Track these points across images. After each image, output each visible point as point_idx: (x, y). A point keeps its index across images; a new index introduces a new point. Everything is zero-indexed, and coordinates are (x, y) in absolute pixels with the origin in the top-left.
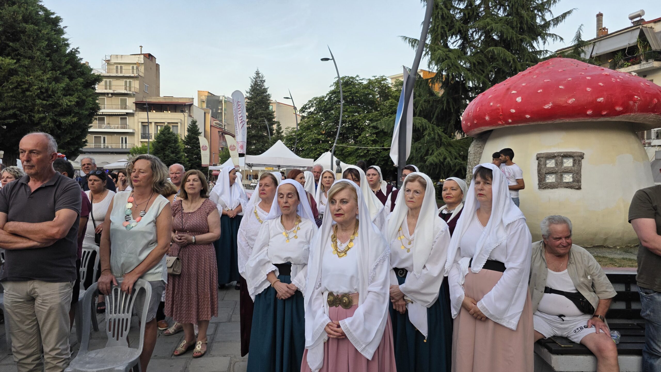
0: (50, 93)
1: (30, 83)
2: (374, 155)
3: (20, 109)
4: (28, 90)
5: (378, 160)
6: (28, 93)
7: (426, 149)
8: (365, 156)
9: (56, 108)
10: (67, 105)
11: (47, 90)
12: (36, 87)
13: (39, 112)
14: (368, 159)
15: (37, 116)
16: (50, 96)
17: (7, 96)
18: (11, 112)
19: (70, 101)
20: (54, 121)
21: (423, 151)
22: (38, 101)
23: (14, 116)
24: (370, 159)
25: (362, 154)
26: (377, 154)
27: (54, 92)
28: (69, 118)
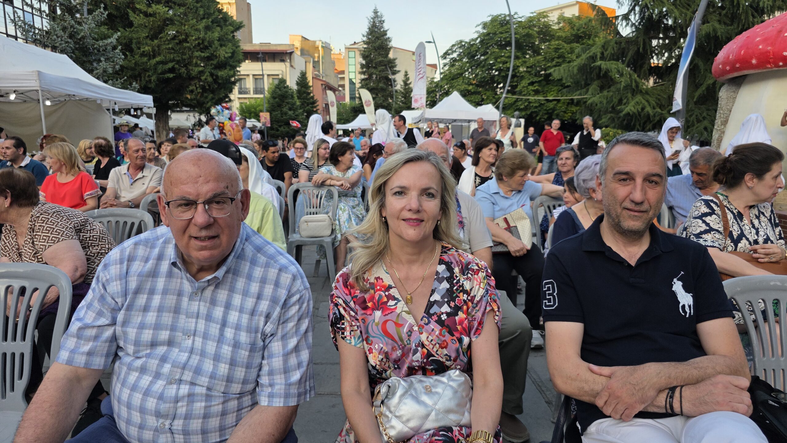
0: (206, 43)
1: (186, 33)
2: (536, 107)
3: (178, 62)
4: (185, 41)
5: (541, 114)
6: (185, 45)
7: (618, 97)
8: (526, 109)
9: (212, 60)
10: (225, 57)
11: (203, 41)
12: (194, 38)
13: (197, 65)
14: (529, 113)
15: (197, 69)
16: (206, 48)
17: (166, 49)
18: (170, 65)
19: (226, 53)
20: (212, 75)
21: (615, 100)
22: (197, 54)
23: (172, 70)
24: (532, 112)
25: (522, 107)
26: (539, 106)
27: (211, 43)
28: (226, 71)
